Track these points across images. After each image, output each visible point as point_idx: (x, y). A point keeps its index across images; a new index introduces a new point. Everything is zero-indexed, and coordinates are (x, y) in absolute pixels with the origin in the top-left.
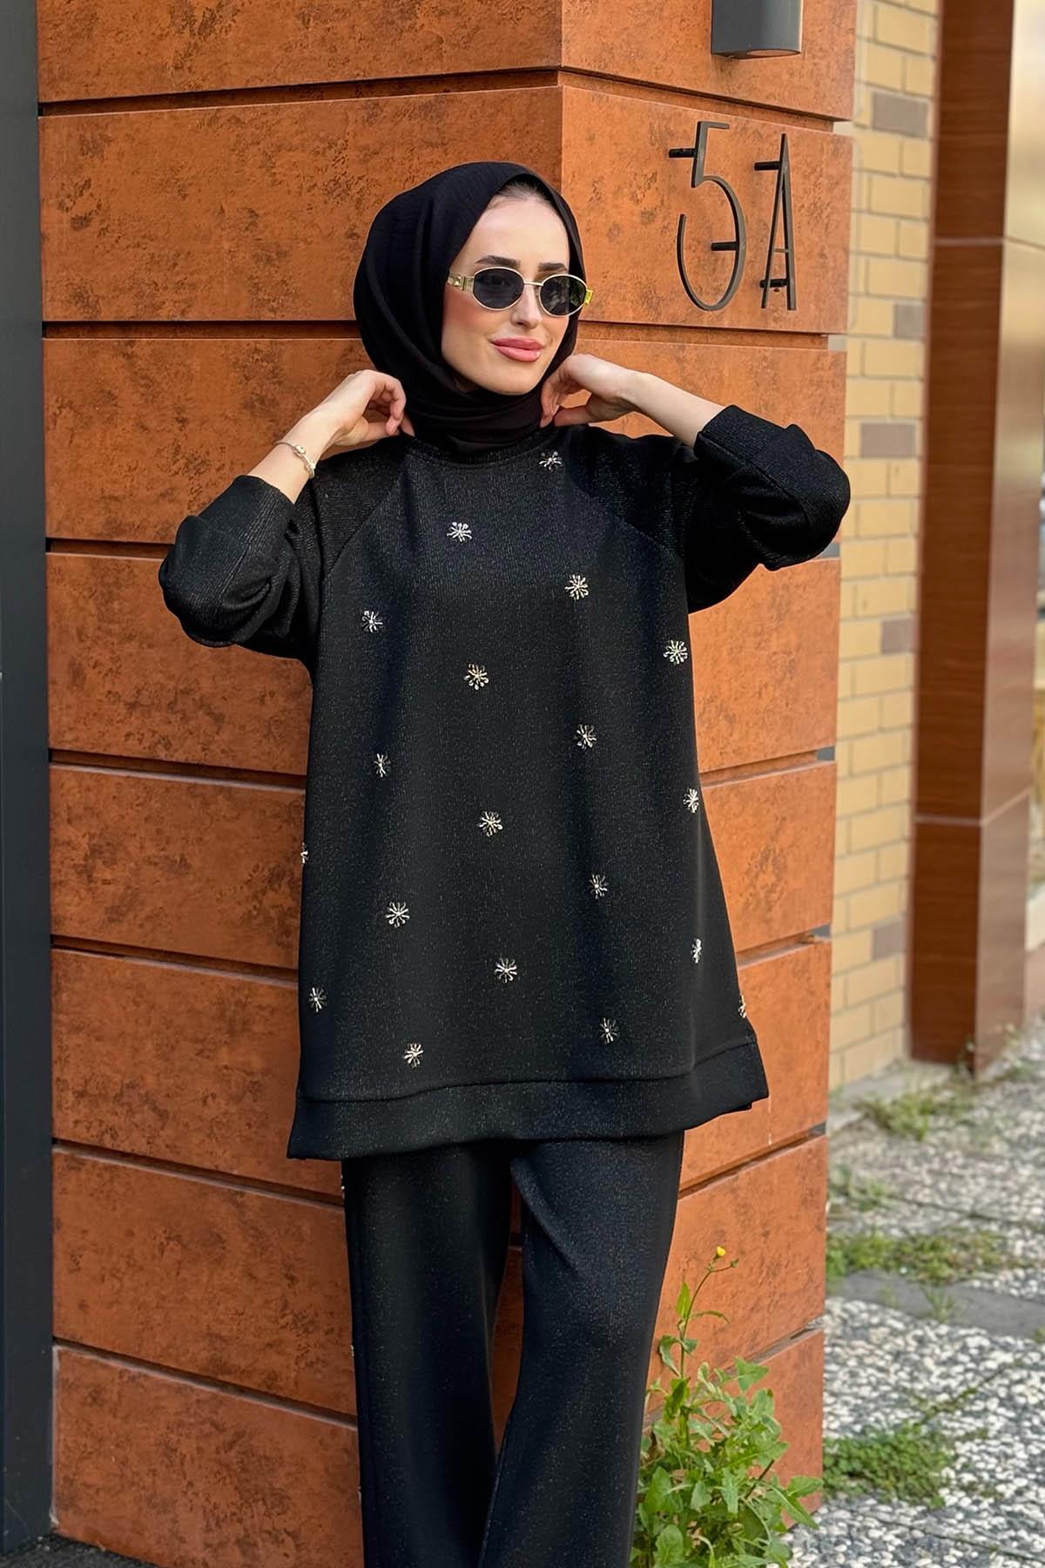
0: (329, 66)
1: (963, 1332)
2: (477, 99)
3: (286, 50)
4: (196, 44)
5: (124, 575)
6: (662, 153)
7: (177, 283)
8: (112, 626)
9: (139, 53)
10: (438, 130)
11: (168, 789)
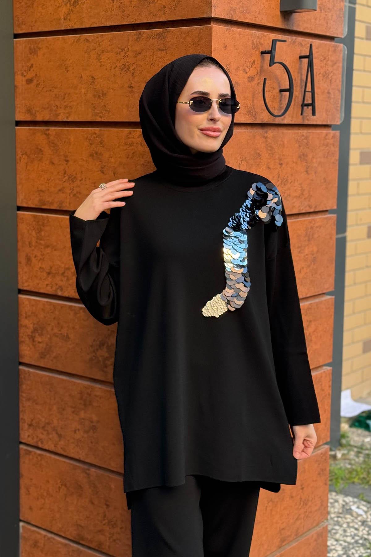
0: (122, 18)
2: (179, 31)
4: (72, 10)
5: (46, 222)
6: (258, 53)
7: (65, 106)
8: (41, 242)
9: (51, 13)
10: (164, 44)
11: (62, 307)
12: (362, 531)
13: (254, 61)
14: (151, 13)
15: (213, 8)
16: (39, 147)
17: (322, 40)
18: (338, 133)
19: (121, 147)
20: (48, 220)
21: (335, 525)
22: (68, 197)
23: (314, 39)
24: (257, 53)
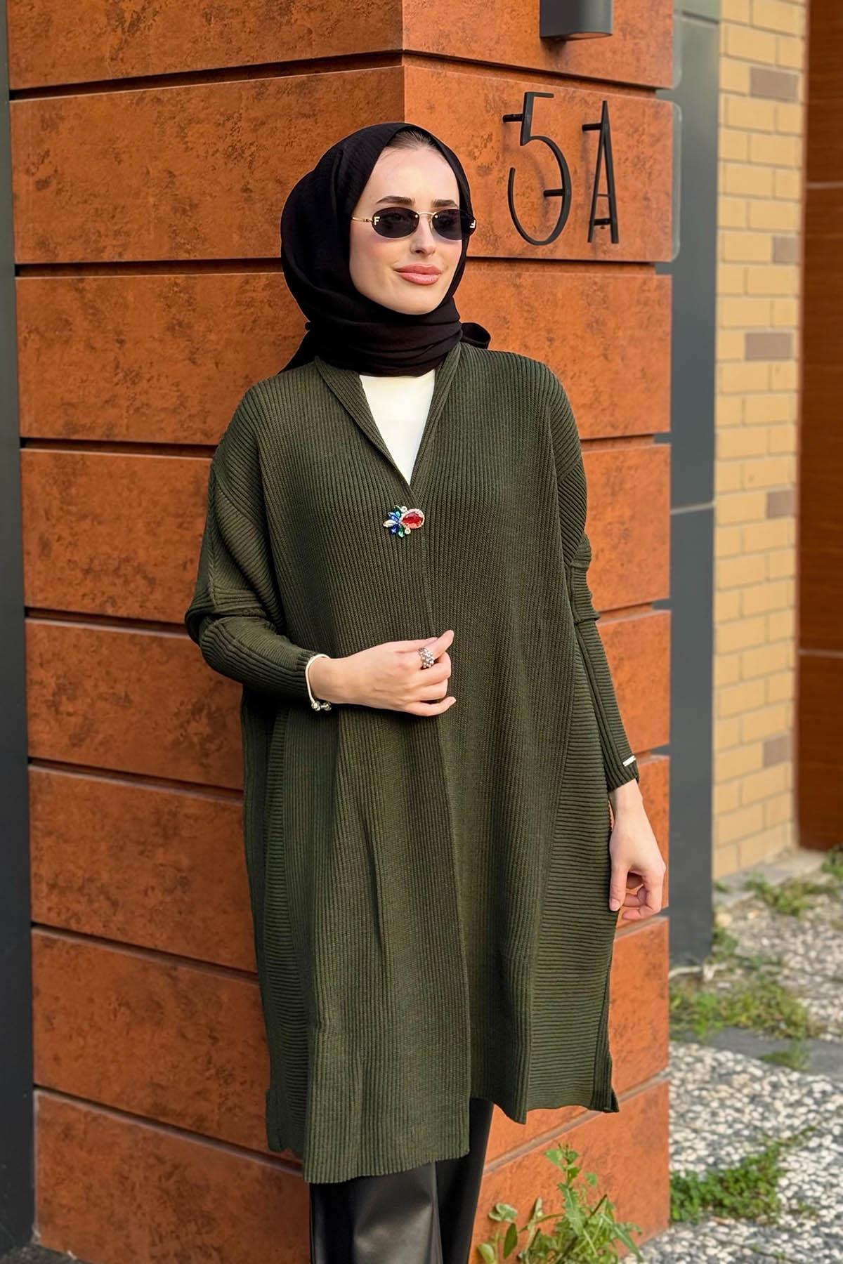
0: (227, 54)
1: (810, 1078)
2: (339, 78)
3: (194, 42)
4: (126, 41)
5: (79, 466)
6: (498, 119)
7: (115, 231)
8: (70, 508)
9: (84, 48)
10: (310, 104)
11: (114, 639)
12: (750, 1114)
13: (490, 136)
14: (284, 43)
15: (404, 32)
16: (64, 317)
17: (629, 94)
18: (667, 279)
19: (229, 310)
20: (84, 463)
21: (694, 1104)
22: (125, 414)
23: (613, 92)
24: (496, 119)
